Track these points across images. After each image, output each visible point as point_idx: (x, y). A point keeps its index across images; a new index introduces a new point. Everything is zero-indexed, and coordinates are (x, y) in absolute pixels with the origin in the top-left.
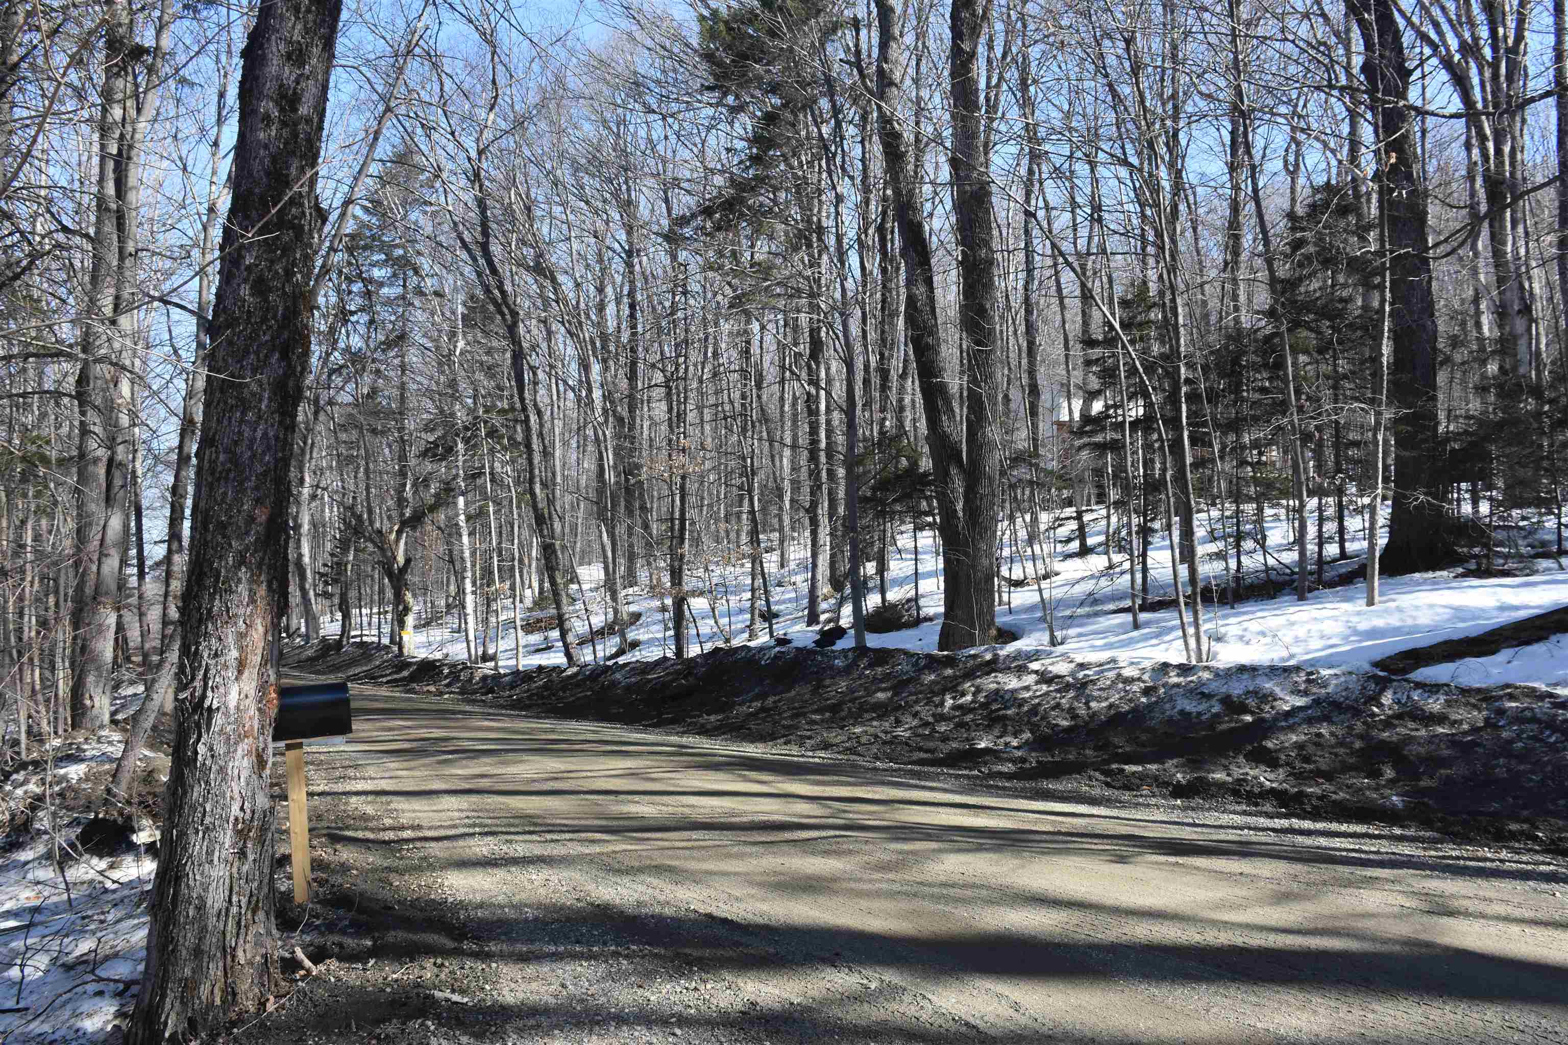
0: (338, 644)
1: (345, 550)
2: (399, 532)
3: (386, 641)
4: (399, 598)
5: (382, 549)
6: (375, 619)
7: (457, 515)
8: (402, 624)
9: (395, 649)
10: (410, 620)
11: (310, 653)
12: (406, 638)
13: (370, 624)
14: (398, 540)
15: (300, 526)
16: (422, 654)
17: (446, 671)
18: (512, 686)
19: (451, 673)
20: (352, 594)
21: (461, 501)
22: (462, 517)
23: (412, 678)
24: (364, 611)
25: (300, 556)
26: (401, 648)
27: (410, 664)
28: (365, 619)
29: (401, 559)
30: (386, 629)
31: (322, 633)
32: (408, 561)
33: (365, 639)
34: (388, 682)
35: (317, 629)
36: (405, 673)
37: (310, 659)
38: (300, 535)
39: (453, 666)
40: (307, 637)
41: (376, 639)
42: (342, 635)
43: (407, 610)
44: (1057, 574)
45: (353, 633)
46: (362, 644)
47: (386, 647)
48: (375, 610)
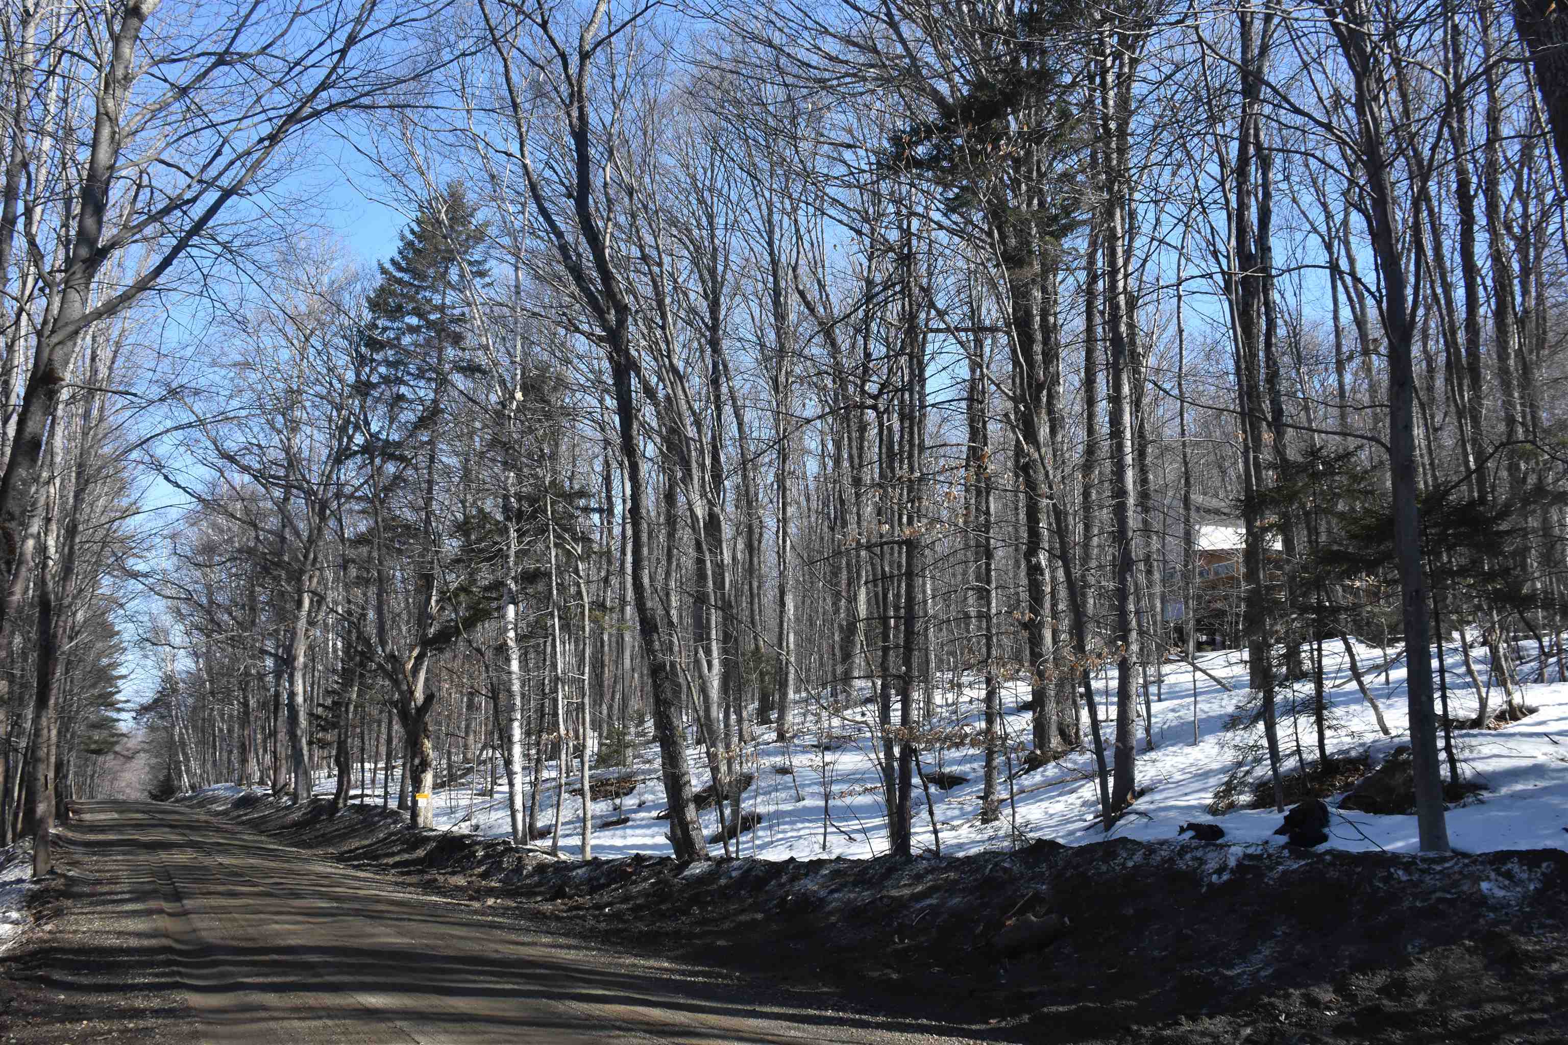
0: (333, 806)
1: (347, 683)
2: (420, 659)
3: (393, 804)
4: (413, 746)
5: (396, 683)
6: (381, 775)
7: (506, 630)
8: (417, 784)
9: (407, 816)
10: (428, 778)
11: (296, 816)
12: (422, 802)
13: (373, 781)
14: (415, 670)
15: (295, 658)
16: (443, 826)
17: (480, 853)
18: (594, 887)
19: (487, 856)
20: (353, 743)
21: (511, 611)
22: (511, 634)
23: (430, 861)
24: (367, 766)
25: (292, 695)
26: (414, 815)
27: (428, 839)
28: (368, 775)
29: (419, 695)
30: (394, 789)
31: (316, 790)
32: (429, 698)
33: (367, 800)
34: (396, 865)
35: (309, 786)
36: (420, 853)
37: (295, 824)
38: (294, 669)
39: (490, 845)
40: (295, 797)
41: (380, 802)
42: (338, 795)
43: (424, 765)
44: (1532, 711)
45: (352, 792)
46: (362, 808)
47: (393, 813)
48: (381, 765)
